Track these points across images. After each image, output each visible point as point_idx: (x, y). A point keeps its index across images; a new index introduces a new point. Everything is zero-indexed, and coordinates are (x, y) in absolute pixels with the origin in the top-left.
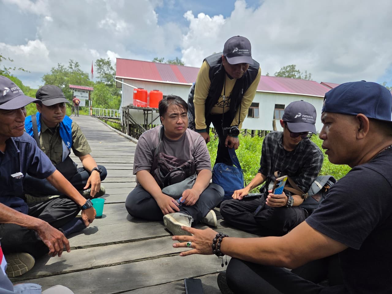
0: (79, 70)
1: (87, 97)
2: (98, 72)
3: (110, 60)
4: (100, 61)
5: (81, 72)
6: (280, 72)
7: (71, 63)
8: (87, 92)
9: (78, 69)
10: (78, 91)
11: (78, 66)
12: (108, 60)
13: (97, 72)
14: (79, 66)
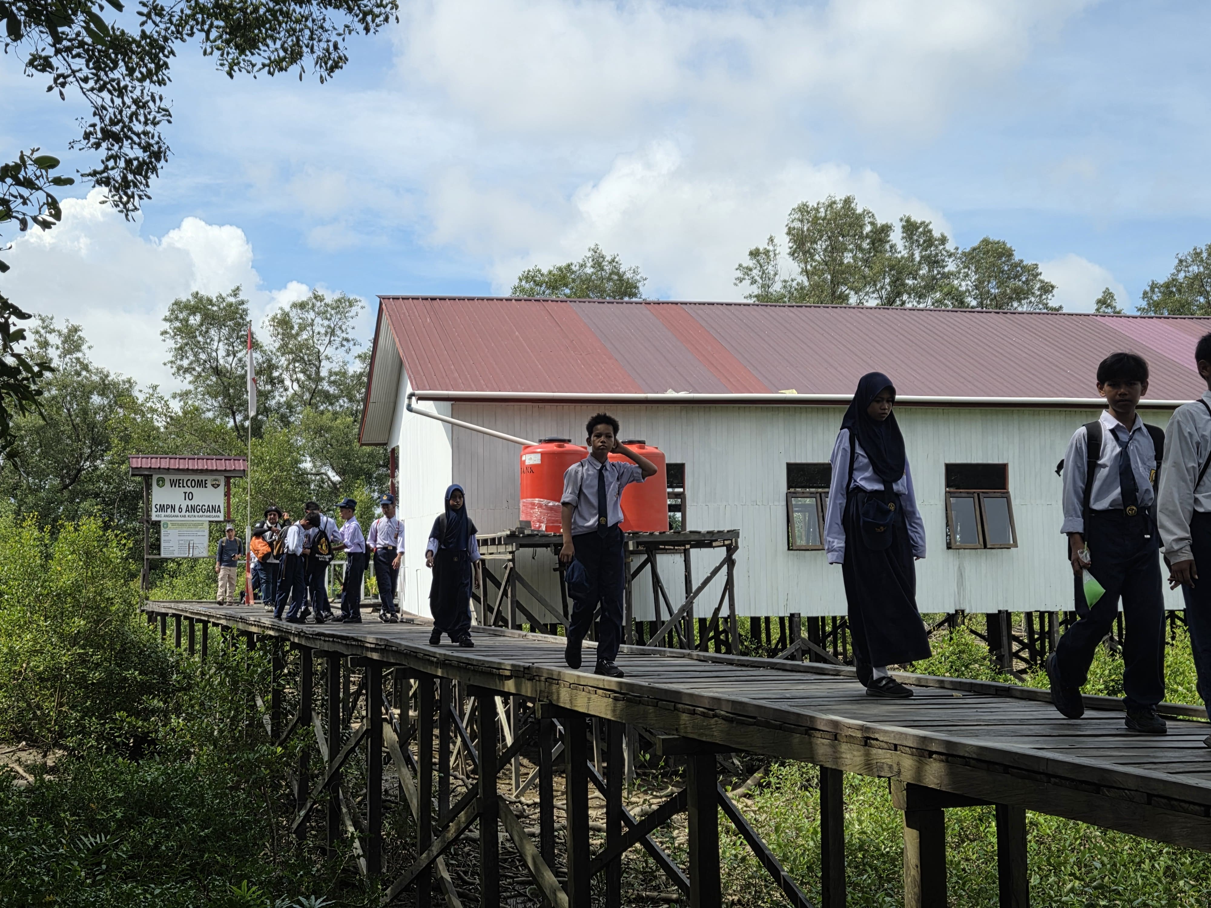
0: (86, 367)
1: (214, 509)
2: (179, 368)
3: (242, 297)
4: (193, 310)
5: (95, 378)
6: (1173, 281)
7: (42, 331)
8: (216, 486)
9: (78, 359)
10: (173, 483)
11: (78, 348)
12: (232, 300)
13: (174, 369)
14: (84, 347)
